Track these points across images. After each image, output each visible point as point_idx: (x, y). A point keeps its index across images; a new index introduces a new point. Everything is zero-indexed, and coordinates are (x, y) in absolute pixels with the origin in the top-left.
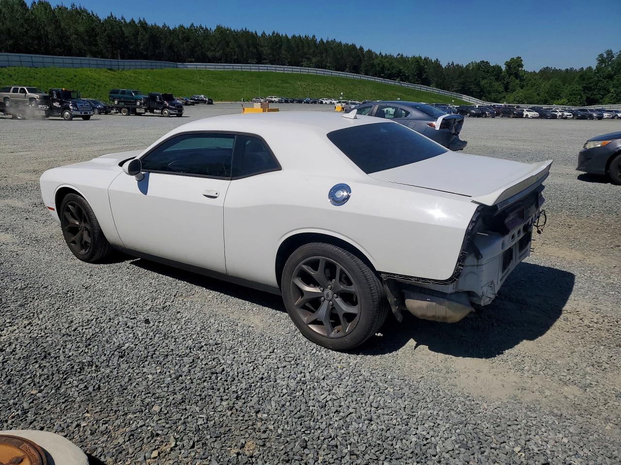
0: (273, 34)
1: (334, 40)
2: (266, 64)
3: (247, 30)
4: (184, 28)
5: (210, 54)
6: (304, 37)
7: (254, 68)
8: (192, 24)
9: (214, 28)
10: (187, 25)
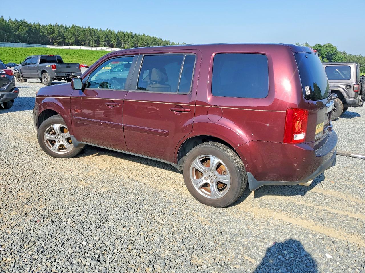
0: (106, 30)
1: (144, 34)
2: (102, 47)
3: (90, 28)
4: (52, 26)
5: (67, 41)
6: (125, 32)
7: (94, 49)
8: (57, 24)
9: (71, 26)
10: (53, 24)
